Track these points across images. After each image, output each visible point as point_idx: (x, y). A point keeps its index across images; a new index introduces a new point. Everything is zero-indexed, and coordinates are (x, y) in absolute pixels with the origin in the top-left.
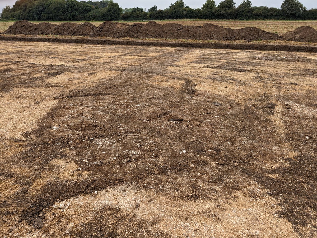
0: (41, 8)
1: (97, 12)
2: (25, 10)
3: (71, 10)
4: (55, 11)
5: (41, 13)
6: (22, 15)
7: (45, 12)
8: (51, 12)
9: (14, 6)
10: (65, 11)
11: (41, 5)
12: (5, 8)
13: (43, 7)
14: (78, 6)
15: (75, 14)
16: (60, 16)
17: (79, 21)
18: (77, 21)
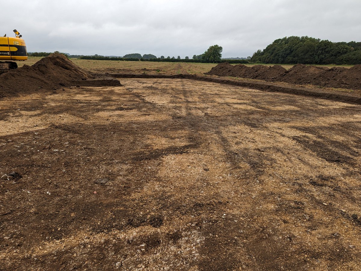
0: (288, 52)
1: (355, 55)
2: (272, 53)
3: (321, 52)
4: (302, 54)
5: (286, 57)
6: (268, 58)
7: (291, 55)
8: (298, 55)
9: (264, 50)
10: (313, 54)
11: (289, 48)
12: (256, 52)
13: (291, 50)
14: (331, 48)
15: (323, 57)
16: (306, 59)
17: (327, 64)
18: (325, 64)
